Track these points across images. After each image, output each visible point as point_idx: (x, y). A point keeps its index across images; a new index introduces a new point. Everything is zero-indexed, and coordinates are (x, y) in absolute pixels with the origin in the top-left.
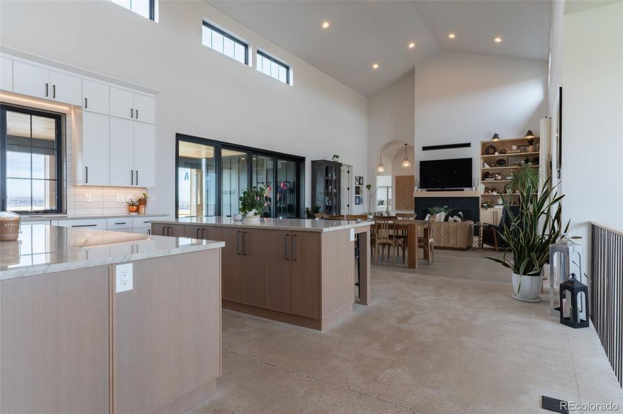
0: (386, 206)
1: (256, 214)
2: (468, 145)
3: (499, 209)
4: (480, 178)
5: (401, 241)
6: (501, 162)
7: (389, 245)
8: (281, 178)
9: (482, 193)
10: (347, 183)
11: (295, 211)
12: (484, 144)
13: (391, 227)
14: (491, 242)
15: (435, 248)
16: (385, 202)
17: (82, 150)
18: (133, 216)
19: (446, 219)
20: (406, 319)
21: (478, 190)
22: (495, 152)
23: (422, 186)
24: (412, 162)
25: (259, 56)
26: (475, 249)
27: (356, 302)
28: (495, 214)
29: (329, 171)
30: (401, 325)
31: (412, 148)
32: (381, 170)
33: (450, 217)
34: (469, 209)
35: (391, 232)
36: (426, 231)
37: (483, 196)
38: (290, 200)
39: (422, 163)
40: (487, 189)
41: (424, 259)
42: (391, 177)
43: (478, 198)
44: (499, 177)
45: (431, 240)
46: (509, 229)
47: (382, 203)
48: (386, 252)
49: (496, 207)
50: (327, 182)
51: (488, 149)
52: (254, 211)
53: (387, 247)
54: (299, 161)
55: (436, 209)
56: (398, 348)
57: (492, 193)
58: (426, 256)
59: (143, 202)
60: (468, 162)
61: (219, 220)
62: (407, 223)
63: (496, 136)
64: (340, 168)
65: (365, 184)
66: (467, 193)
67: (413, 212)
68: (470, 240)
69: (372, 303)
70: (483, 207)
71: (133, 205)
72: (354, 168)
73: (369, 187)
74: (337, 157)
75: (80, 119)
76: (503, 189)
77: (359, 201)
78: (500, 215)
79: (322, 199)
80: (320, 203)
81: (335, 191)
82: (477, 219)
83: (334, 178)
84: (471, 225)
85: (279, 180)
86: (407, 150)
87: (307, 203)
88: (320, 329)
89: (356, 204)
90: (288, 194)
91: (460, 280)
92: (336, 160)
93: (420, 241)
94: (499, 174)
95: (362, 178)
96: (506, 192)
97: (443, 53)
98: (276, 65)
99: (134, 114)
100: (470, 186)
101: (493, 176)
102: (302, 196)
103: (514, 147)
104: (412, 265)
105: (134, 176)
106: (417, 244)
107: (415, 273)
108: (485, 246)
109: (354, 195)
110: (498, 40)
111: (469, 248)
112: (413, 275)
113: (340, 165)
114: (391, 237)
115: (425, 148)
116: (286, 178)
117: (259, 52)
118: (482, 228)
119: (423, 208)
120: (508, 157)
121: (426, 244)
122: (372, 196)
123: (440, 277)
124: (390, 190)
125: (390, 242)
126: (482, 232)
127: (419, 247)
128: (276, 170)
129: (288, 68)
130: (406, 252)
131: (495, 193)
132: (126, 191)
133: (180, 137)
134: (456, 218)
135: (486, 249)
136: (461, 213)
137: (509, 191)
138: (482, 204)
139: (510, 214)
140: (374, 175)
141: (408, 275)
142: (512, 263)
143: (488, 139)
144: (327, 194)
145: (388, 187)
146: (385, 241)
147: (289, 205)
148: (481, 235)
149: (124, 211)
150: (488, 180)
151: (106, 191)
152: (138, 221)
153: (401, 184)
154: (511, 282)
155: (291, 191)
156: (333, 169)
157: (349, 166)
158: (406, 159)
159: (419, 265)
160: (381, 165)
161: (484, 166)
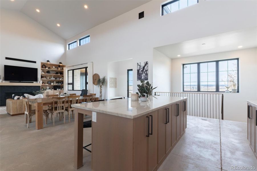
2: (35, 62)
4: (40, 77)
6: (48, 72)
12: (42, 63)
22: (46, 67)
23: (6, 79)
40: (43, 83)
43: (40, 86)
51: (43, 66)
57: (45, 85)
60: (36, 70)
63: (48, 61)
66: (35, 84)
100: (37, 81)
101: (46, 77)
103: (54, 67)
110: (58, 25)
115: (7, 58)
119: (6, 92)
120: (51, 70)
138: (41, 89)
143: (45, 62)
150: (43, 79)
161: (42, 73)
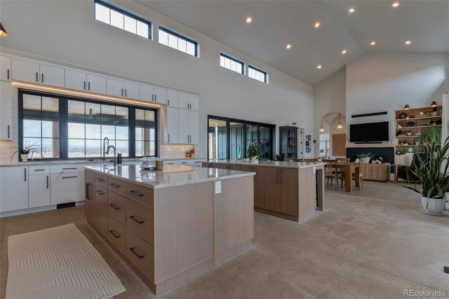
0: (325, 153)
1: (257, 158)
2: (386, 113)
3: (410, 156)
4: (395, 134)
5: (340, 175)
6: (411, 124)
7: (332, 177)
8: (261, 137)
9: (397, 144)
10: (301, 139)
11: (269, 156)
12: (397, 112)
13: (334, 166)
14: (404, 177)
15: (364, 180)
16: (325, 151)
17: (167, 126)
18: (188, 159)
19: (370, 162)
20: (349, 220)
21: (393, 143)
22: (406, 117)
23: (352, 140)
24: (344, 125)
25: (249, 69)
26: (391, 182)
27: (316, 209)
28: (407, 159)
29: (290, 132)
30: (346, 223)
31: (344, 116)
32: (322, 130)
33: (373, 161)
34: (387, 155)
35: (334, 169)
36: (357, 169)
37: (397, 146)
38: (267, 150)
39: (351, 126)
40: (400, 142)
41: (356, 187)
42: (329, 135)
43: (393, 148)
44: (410, 134)
45: (361, 175)
46: (419, 168)
47: (322, 151)
48: (330, 182)
49: (407, 154)
50: (289, 139)
51: (400, 115)
52: (256, 157)
53: (330, 179)
54: (272, 127)
55: (363, 155)
56: (346, 234)
57: (404, 145)
58: (357, 185)
59: (192, 152)
60: (386, 124)
61: (229, 161)
62: (344, 164)
63: (407, 106)
64: (297, 130)
65: (312, 140)
66: (384, 144)
67: (345, 157)
68: (388, 176)
69: (325, 210)
70: (397, 154)
71: (188, 153)
72: (305, 130)
73: (315, 141)
74: (295, 124)
75: (166, 111)
76: (413, 142)
77: (308, 150)
78: (411, 159)
79: (286, 149)
80: (285, 152)
81: (294, 144)
82: (392, 162)
83: (293, 136)
84: (388, 166)
85: (260, 138)
86: (340, 118)
87: (277, 151)
88: (297, 221)
89: (306, 152)
90: (265, 147)
91: (383, 200)
92: (294, 125)
93: (353, 175)
94: (410, 132)
95: (310, 136)
96: (415, 144)
97: (367, 54)
98: (259, 73)
99: (189, 106)
100: (387, 140)
101: (404, 133)
102: (273, 148)
103: (422, 113)
104: (348, 190)
105: (189, 138)
106: (351, 177)
107: (350, 194)
108: (399, 179)
109: (305, 147)
110: (408, 43)
111: (387, 180)
112: (349, 196)
113: (297, 128)
114: (333, 172)
115: (353, 116)
116: (264, 137)
117: (250, 66)
118: (397, 168)
119: (352, 154)
120: (416, 120)
121: (358, 177)
122: (317, 147)
123: (369, 198)
124: (328, 143)
125: (333, 175)
126: (397, 170)
127: (353, 179)
128: (259, 132)
129: (265, 73)
130: (344, 182)
131: (406, 145)
132: (184, 146)
133: (210, 117)
134: (377, 161)
135: (400, 182)
136: (381, 158)
137: (418, 144)
138: (396, 152)
139: (420, 159)
140: (317, 134)
141: (346, 196)
142: (421, 190)
143: (401, 109)
144: (289, 146)
145: (326, 141)
146: (330, 175)
147: (266, 153)
148: (397, 172)
149: (184, 156)
150: (401, 136)
151: (176, 146)
152: (192, 162)
153: (337, 140)
154: (421, 203)
155: (267, 144)
156: (293, 131)
157: (302, 129)
158: (340, 123)
159: (353, 190)
160: (322, 127)
161: (397, 127)
